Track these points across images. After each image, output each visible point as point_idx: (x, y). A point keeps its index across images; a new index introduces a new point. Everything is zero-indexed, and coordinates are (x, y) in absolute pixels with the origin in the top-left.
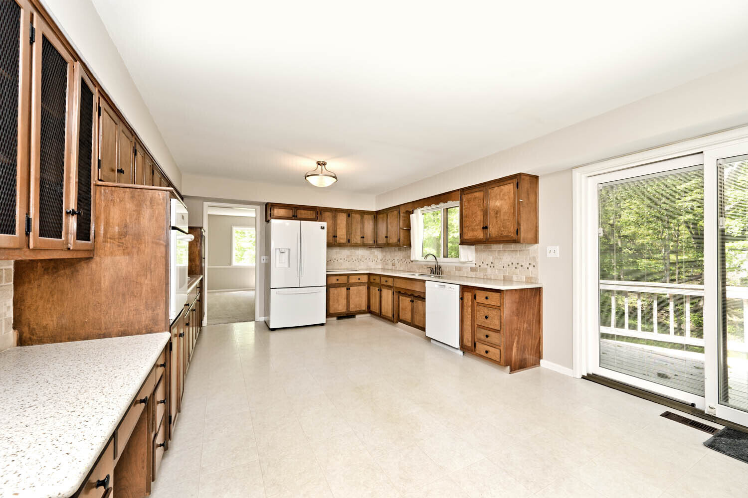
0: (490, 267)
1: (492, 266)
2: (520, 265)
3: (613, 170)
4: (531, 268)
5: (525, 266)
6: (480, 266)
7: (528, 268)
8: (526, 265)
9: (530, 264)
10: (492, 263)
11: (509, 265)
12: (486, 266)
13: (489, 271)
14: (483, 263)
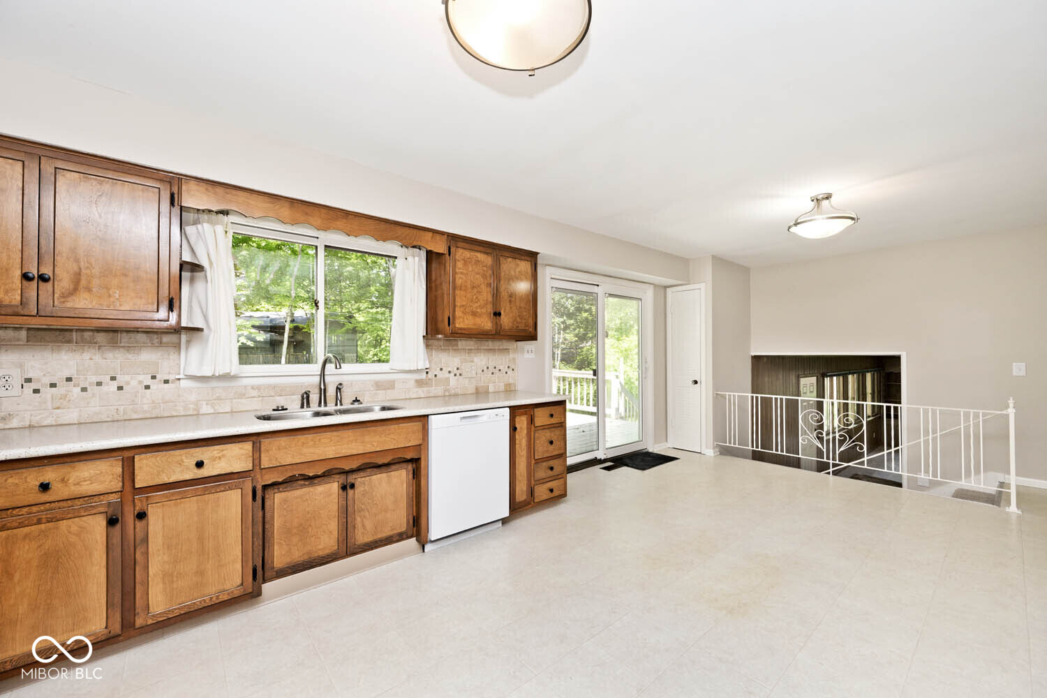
0: (455, 375)
1: (458, 374)
2: (497, 369)
3: (565, 279)
4: (510, 372)
5: (504, 371)
6: (436, 376)
7: (506, 373)
8: (504, 369)
9: (509, 367)
10: (458, 369)
11: (483, 371)
12: (447, 375)
13: (453, 381)
14: (441, 369)
